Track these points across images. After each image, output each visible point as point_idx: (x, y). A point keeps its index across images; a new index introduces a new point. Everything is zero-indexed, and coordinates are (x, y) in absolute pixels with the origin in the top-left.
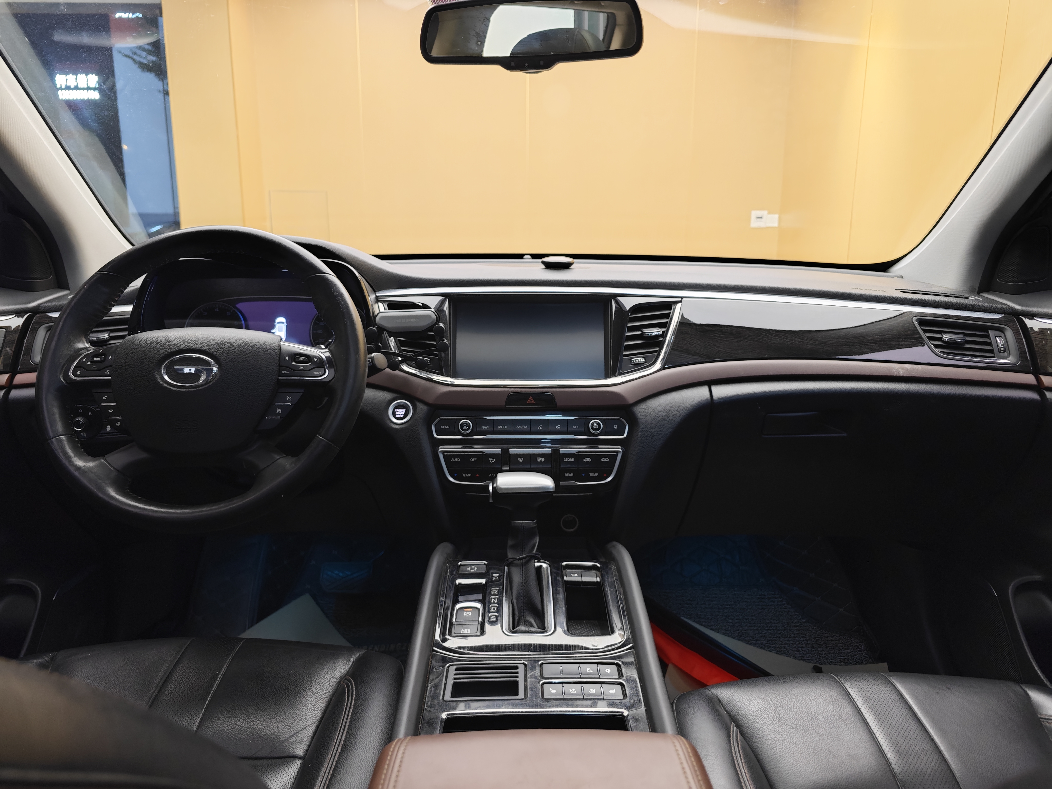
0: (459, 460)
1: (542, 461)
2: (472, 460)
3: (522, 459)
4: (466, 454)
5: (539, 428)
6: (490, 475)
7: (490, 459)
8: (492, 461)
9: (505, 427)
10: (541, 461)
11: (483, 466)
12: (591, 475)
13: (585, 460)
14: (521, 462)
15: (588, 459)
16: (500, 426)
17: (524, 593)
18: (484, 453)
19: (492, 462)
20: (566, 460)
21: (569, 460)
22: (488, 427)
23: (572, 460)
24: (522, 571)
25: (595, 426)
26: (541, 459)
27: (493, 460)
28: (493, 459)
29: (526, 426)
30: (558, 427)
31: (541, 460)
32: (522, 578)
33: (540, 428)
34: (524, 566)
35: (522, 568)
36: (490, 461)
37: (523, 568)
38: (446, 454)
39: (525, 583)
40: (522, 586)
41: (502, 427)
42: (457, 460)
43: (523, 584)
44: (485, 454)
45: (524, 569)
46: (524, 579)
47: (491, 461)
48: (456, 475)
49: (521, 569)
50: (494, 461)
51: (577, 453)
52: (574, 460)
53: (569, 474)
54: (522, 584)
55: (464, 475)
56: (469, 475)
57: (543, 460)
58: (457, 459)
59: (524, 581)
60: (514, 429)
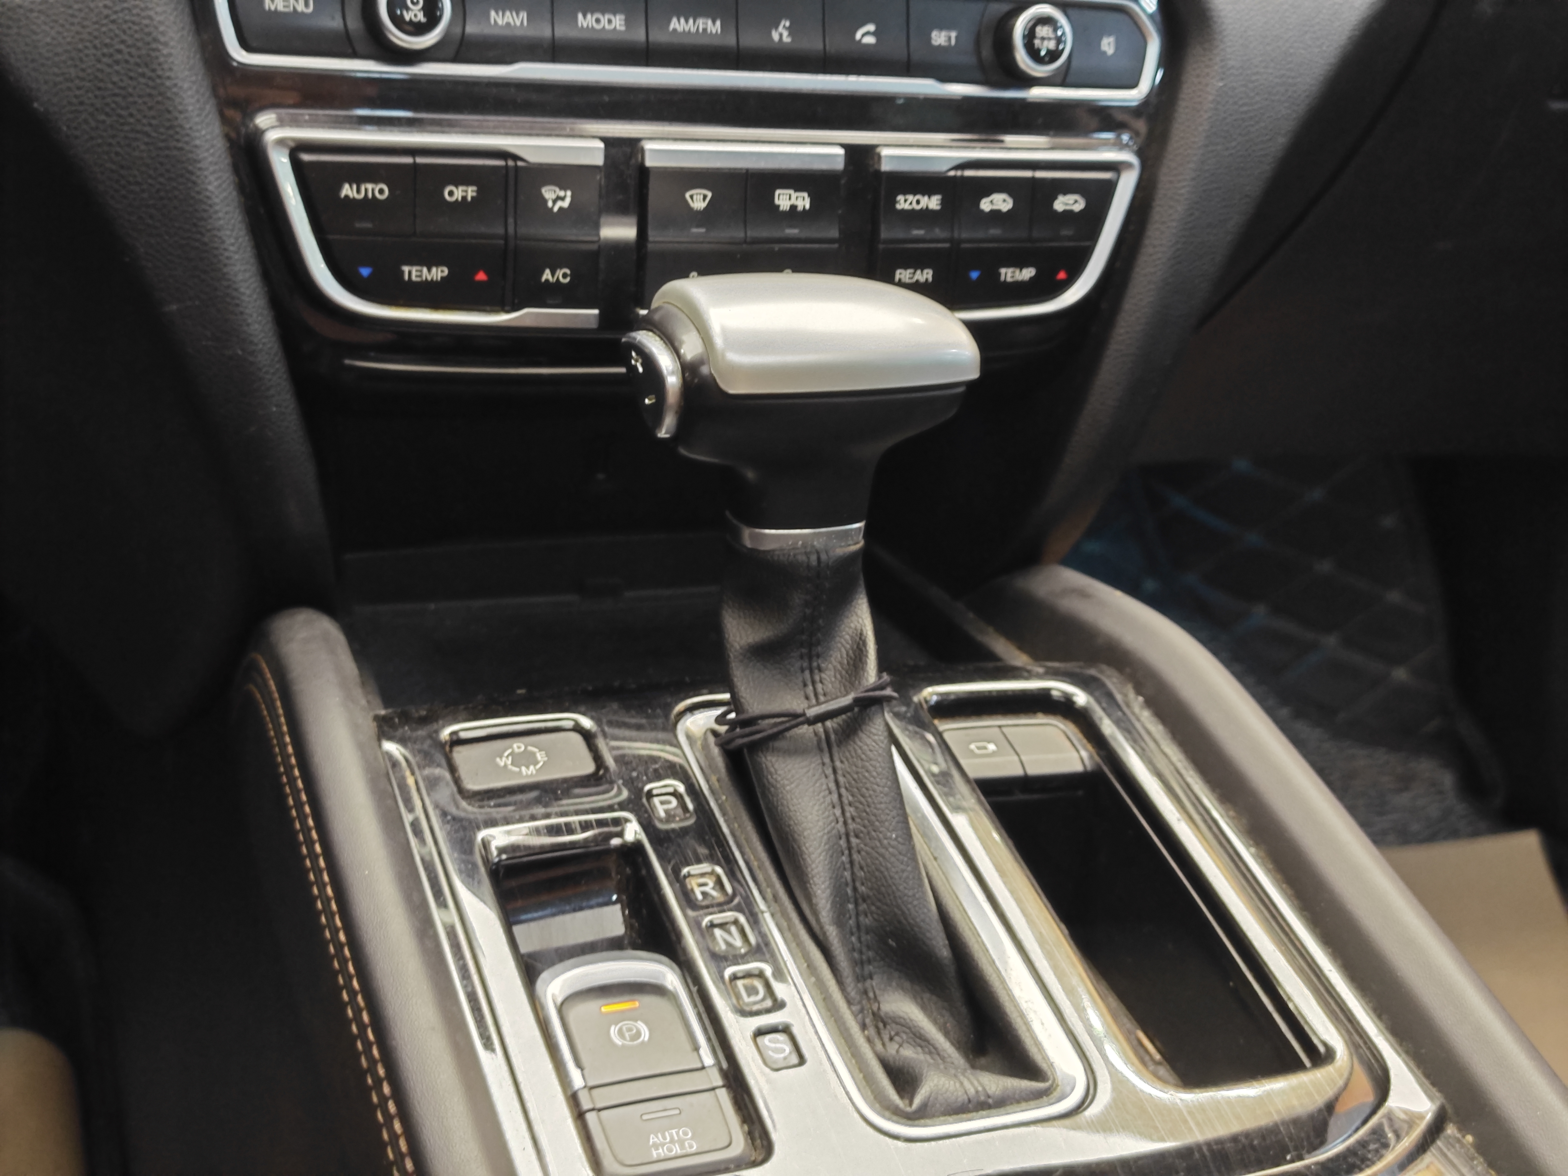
0: (381, 191)
1: (800, 208)
2: (451, 193)
3: (705, 197)
4: (420, 160)
5: (775, 36)
6: (547, 275)
7: (549, 193)
8: (555, 202)
9: (610, 21)
10: (793, 207)
11: (511, 230)
12: (1008, 274)
13: (986, 205)
14: (698, 212)
15: (1001, 202)
16: (585, 16)
17: (858, 884)
18: (516, 158)
19: (556, 209)
20: (905, 202)
21: (918, 202)
22: (524, 15)
23: (933, 203)
24: (832, 777)
25: (1043, 39)
26: (794, 195)
27: (563, 199)
28: (562, 194)
29: (714, 22)
30: (863, 35)
31: (793, 201)
32: (838, 812)
33: (781, 35)
34: (835, 749)
35: (827, 760)
36: (545, 201)
37: (832, 760)
38: (306, 157)
39: (857, 836)
40: (846, 852)
41: (598, 21)
42: (378, 190)
43: (848, 841)
44: (520, 163)
45: (838, 764)
46: (848, 815)
47: (550, 204)
48: (365, 272)
49: (824, 764)
50: (566, 204)
51: (957, 168)
52: (943, 202)
53: (914, 273)
54: (843, 843)
55: (413, 273)
56: (438, 273)
57: (802, 201)
58: (370, 186)
59: (852, 826)
60: (658, 37)
